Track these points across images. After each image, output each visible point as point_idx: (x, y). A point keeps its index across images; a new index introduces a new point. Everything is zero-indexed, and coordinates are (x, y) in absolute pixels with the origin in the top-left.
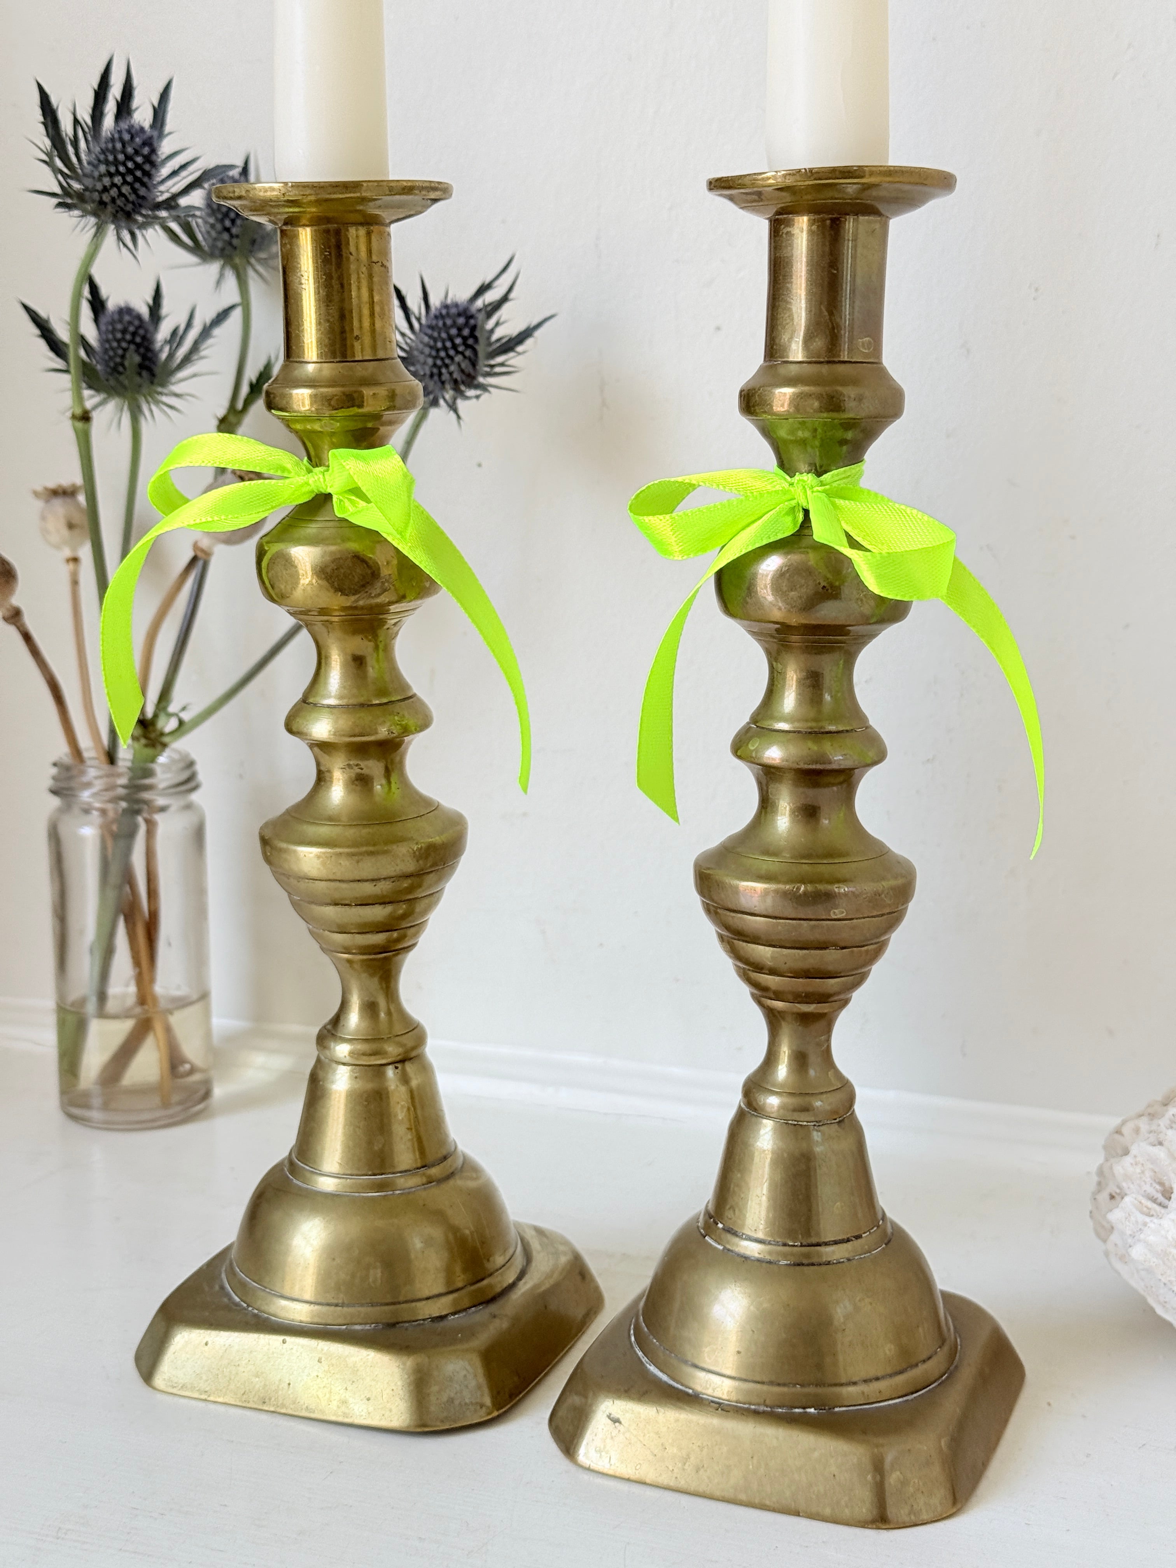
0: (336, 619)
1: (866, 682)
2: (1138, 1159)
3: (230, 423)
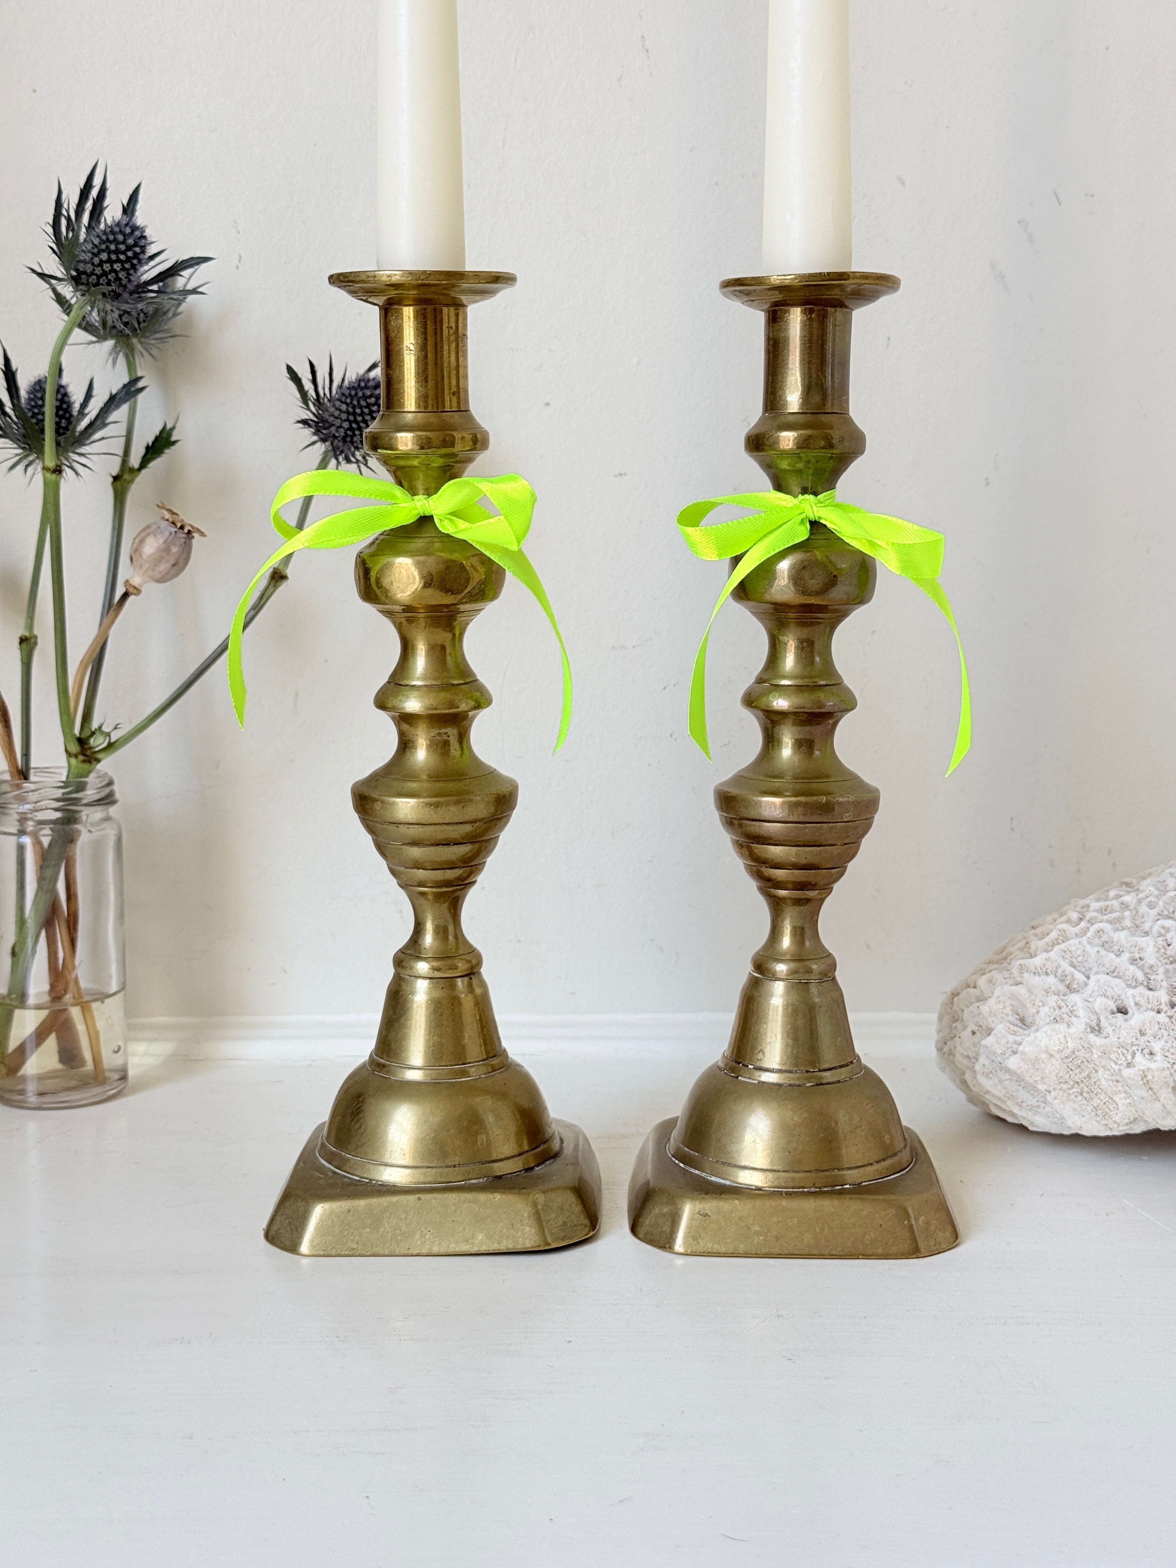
0: (422, 615)
1: (674, 685)
2: (1000, 999)
3: (125, 480)
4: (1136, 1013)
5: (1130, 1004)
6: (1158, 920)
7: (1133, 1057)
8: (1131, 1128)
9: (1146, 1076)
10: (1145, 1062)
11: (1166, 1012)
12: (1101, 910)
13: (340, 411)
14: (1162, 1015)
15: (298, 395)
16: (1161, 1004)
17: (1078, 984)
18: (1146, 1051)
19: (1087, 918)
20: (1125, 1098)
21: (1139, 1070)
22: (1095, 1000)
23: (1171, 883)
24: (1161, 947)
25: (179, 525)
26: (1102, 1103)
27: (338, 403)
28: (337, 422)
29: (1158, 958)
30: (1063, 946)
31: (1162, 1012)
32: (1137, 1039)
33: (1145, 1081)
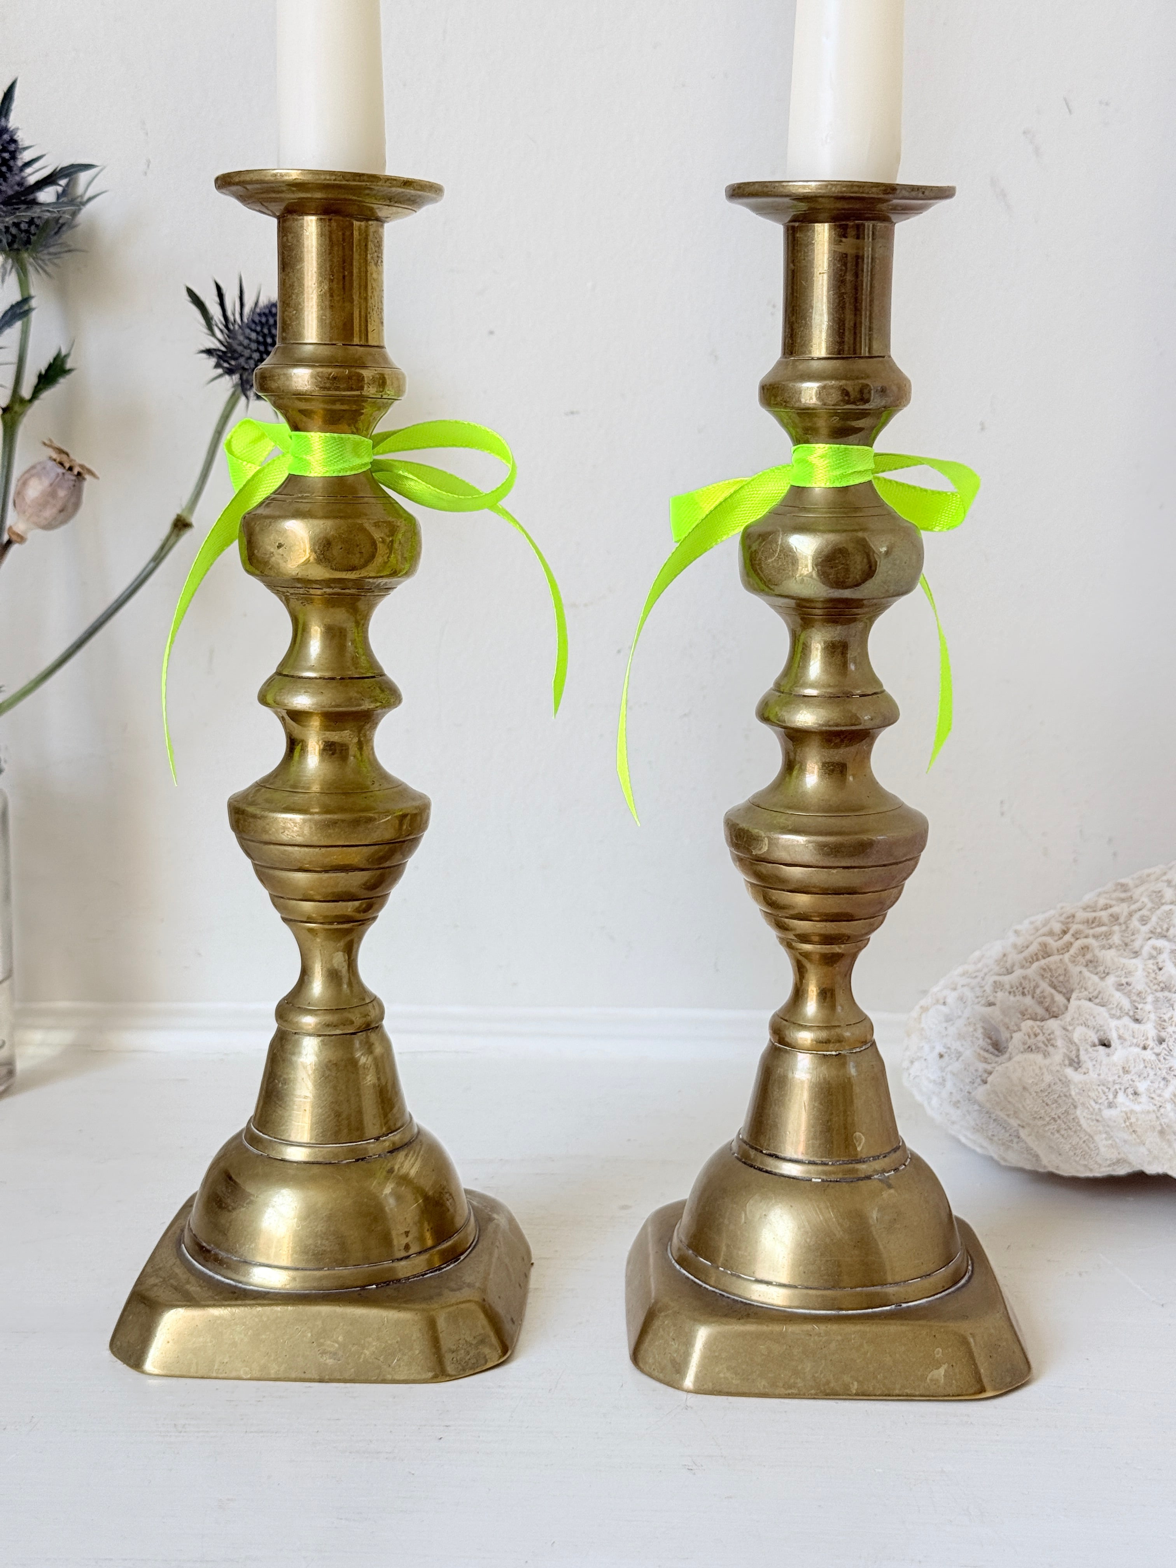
0: (318, 591)
3: (16, 412)
4: (1119, 1047)
5: (1113, 1037)
6: (1150, 938)
7: (1115, 1096)
8: (1114, 1170)
9: (1128, 1118)
10: (1128, 1103)
11: (1152, 1049)
12: (1088, 922)
13: (250, 339)
14: (1148, 1052)
15: (202, 321)
16: (1147, 1039)
17: (1058, 1007)
18: (1130, 1091)
19: (1071, 932)
20: (1106, 1139)
21: (1122, 1112)
22: (1074, 1029)
23: (1169, 893)
24: (1151, 971)
25: (67, 465)
26: (1081, 1142)
27: (248, 331)
28: (247, 353)
29: (1146, 983)
30: (1043, 962)
31: (1148, 1050)
32: (1119, 1077)
33: (1128, 1124)
